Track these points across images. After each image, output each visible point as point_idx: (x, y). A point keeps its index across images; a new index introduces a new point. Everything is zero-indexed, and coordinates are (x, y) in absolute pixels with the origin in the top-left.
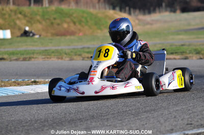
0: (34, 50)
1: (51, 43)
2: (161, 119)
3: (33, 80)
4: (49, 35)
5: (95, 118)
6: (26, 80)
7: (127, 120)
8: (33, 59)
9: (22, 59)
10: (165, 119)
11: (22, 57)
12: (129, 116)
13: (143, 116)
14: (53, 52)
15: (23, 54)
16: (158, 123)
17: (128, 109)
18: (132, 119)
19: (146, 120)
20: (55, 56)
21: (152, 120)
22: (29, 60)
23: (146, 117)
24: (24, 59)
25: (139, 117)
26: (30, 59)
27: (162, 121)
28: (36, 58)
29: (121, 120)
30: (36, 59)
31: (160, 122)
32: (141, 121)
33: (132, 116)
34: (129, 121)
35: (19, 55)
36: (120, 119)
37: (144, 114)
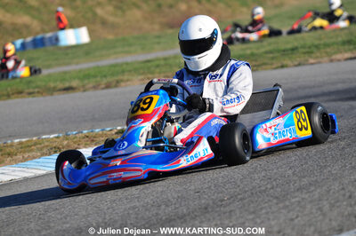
0: (127, 64)
1: (159, 43)
2: (325, 203)
3: (119, 128)
4: (157, 27)
5: (208, 212)
6: (109, 129)
7: (264, 211)
8: (123, 84)
9: (103, 86)
10: (332, 202)
11: (105, 81)
12: (269, 201)
13: (293, 200)
14: (158, 66)
15: (105, 76)
16: (319, 213)
17: (269, 186)
18: (274, 209)
19: (298, 208)
20: (160, 73)
21: (309, 206)
22: (116, 86)
23: (299, 202)
24: (108, 86)
25: (287, 203)
26: (117, 84)
27: (326, 207)
28: (128, 80)
29: (254, 212)
30: (129, 83)
31: (321, 211)
32: (289, 212)
33: (275, 201)
34: (267, 213)
35: (98, 79)
36: (252, 210)
37: (296, 194)
